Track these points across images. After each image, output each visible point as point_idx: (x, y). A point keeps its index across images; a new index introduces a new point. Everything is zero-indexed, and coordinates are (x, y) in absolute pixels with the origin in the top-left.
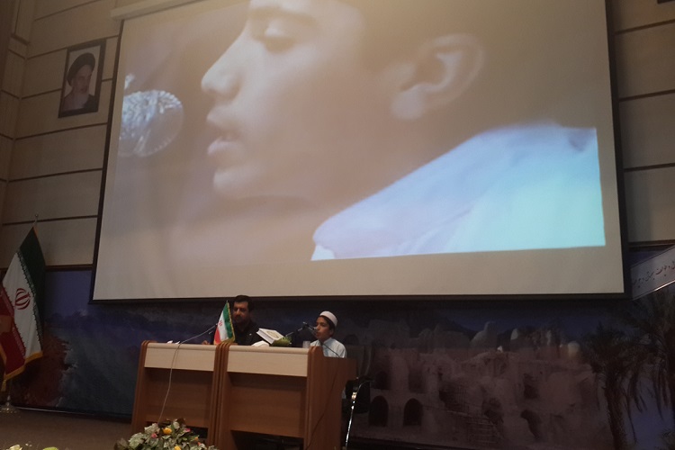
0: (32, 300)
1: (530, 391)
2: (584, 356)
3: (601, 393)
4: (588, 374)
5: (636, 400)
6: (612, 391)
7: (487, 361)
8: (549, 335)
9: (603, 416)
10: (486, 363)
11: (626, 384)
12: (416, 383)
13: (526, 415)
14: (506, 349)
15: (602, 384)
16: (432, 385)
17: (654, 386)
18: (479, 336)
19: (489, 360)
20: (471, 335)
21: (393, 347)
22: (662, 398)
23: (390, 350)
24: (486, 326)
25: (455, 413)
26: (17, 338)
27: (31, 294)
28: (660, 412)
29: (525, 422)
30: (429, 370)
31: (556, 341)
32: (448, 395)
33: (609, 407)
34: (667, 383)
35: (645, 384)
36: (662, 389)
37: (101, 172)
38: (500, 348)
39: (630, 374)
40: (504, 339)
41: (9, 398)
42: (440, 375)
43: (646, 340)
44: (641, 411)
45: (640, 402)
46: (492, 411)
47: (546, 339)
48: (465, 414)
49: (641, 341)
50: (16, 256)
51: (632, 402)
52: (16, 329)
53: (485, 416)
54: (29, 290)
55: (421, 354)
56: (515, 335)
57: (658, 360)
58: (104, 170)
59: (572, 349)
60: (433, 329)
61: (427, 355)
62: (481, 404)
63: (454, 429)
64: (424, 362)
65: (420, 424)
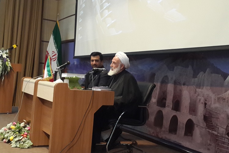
12: (193, 110)
16: (201, 110)
20: (225, 76)
21: (184, 84)
23: (182, 86)
25: (211, 131)
27: (57, 54)
30: (200, 100)
32: (208, 118)
42: (205, 104)
48: (216, 133)
53: (227, 136)
54: (56, 52)
55: (197, 90)
60: (205, 72)
61: (200, 90)
62: (225, 127)
63: (209, 142)
64: (198, 95)
65: (192, 136)
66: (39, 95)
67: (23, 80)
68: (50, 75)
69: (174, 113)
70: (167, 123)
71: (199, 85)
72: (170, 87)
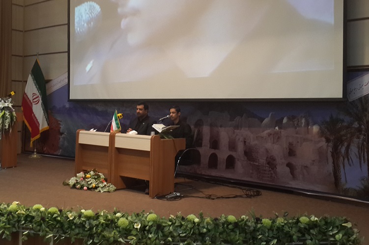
0: (40, 99)
1: (291, 152)
2: (322, 133)
3: (329, 154)
4: (323, 143)
5: (348, 160)
6: (335, 153)
7: (270, 135)
8: (303, 121)
9: (330, 167)
10: (269, 136)
11: (343, 150)
12: (232, 146)
13: (289, 165)
14: (280, 128)
15: (330, 149)
16: (240, 147)
17: (359, 152)
18: (266, 121)
19: (271, 134)
20: (262, 120)
21: (221, 126)
22: (362, 159)
23: (220, 128)
24: (270, 115)
25: (252, 163)
26: (35, 120)
27: (40, 96)
28: (361, 167)
29: (288, 169)
30: (239, 139)
31: (307, 124)
32: (248, 153)
33: (334, 163)
34: (366, 150)
35: (354, 150)
36: (362, 153)
37: (67, 26)
38: (277, 128)
39: (346, 144)
40: (279, 123)
41: (35, 150)
42: (245, 142)
43: (356, 125)
44: (350, 165)
45: (350, 160)
46: (271, 162)
47: (302, 123)
48: (257, 164)
49: (353, 126)
50: (30, 76)
51: (346, 160)
52: (34, 115)
53: (267, 165)
54: (38, 94)
55: (235, 131)
56: (285, 121)
57: (362, 137)
58: (69, 24)
59: (315, 129)
60: (242, 117)
61: (238, 131)
62: (265, 158)
63: (251, 171)
64: (237, 135)
65: (234, 168)
66: (117, 145)
67: (79, 133)
68: (118, 128)
69: (213, 151)
70: (205, 160)
71: (237, 127)
72: (206, 130)
